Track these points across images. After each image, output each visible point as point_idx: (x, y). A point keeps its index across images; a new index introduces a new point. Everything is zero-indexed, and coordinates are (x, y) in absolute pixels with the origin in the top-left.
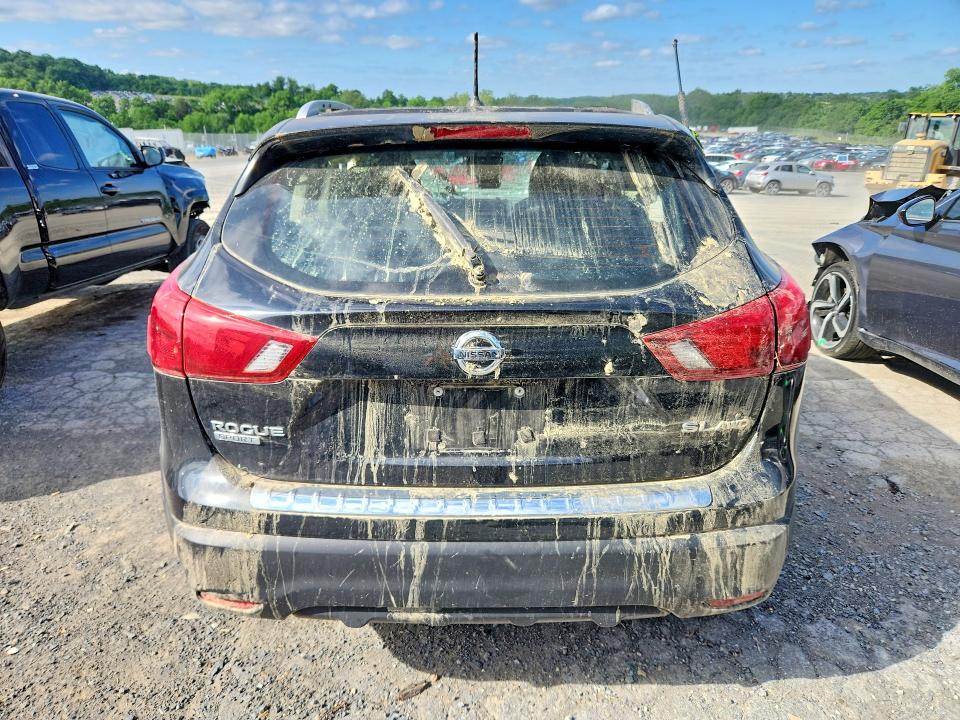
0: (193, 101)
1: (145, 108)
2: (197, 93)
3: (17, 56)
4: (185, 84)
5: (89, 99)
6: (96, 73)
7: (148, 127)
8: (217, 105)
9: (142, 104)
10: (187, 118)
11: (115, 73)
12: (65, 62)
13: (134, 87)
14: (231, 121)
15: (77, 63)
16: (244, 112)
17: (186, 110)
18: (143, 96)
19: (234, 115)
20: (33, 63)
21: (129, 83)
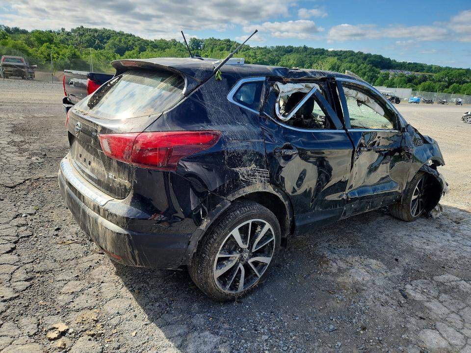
0: (430, 75)
1: (403, 78)
2: (435, 72)
3: (357, 54)
4: (431, 67)
5: (379, 73)
6: (388, 61)
7: (401, 87)
8: (442, 78)
9: (403, 76)
10: (423, 84)
11: (397, 61)
12: (376, 56)
13: (403, 68)
14: (447, 87)
15: (380, 57)
16: (457, 83)
17: (425, 79)
18: (405, 72)
19: (450, 83)
20: (362, 57)
21: (402, 66)
